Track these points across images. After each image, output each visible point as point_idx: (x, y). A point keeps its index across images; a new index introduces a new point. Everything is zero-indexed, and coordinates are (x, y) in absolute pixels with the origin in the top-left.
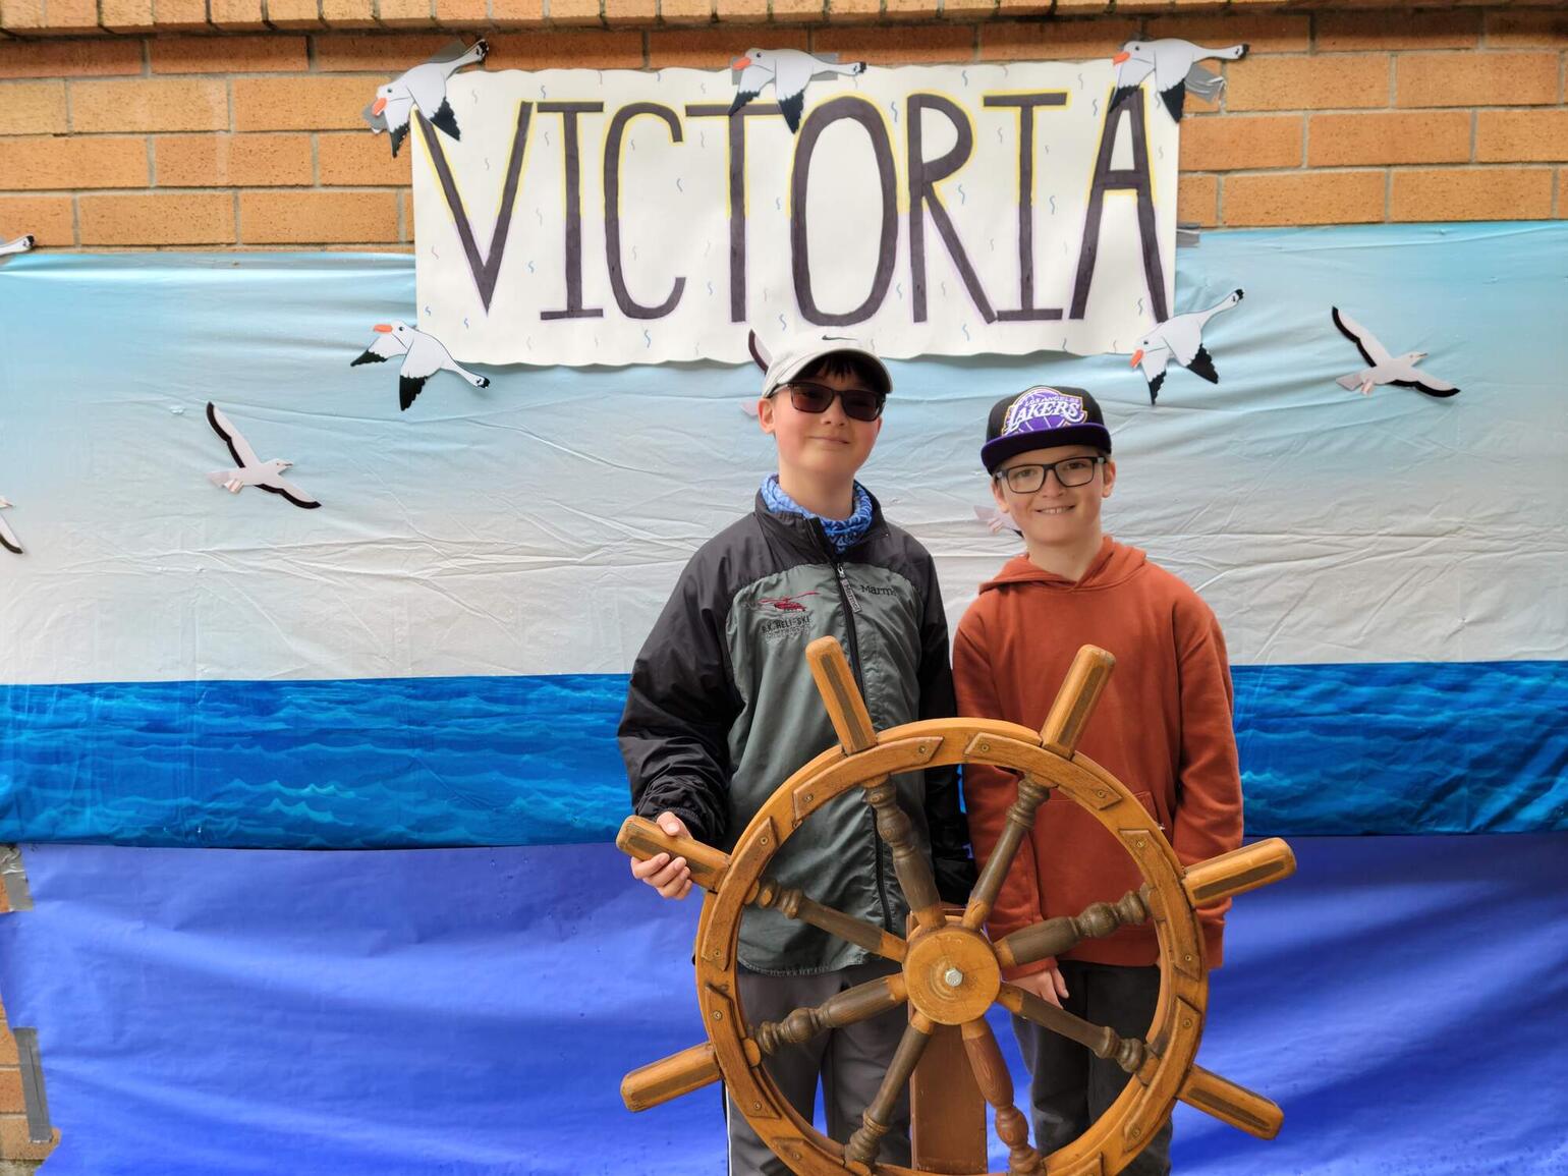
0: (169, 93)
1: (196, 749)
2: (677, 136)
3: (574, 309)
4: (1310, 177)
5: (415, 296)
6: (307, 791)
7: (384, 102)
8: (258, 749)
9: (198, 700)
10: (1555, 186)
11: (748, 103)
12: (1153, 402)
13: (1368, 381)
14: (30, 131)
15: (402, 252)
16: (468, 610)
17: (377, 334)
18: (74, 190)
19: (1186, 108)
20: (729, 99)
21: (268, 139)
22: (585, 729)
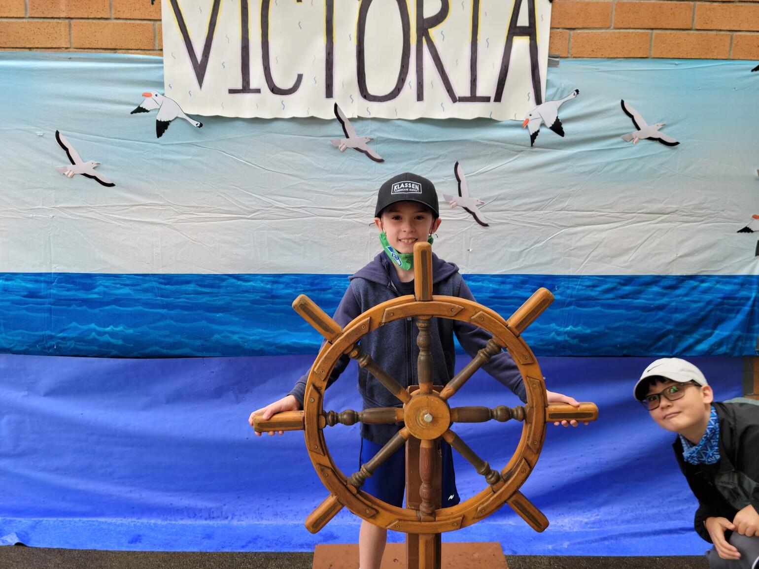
1: (53, 307)
3: (246, 88)
4: (614, 33)
5: (163, 79)
6: (109, 329)
8: (84, 308)
9: (53, 282)
10: (731, 43)
12: (532, 145)
13: (636, 138)
15: (157, 55)
16: (191, 241)
17: (144, 97)
22: (250, 301)
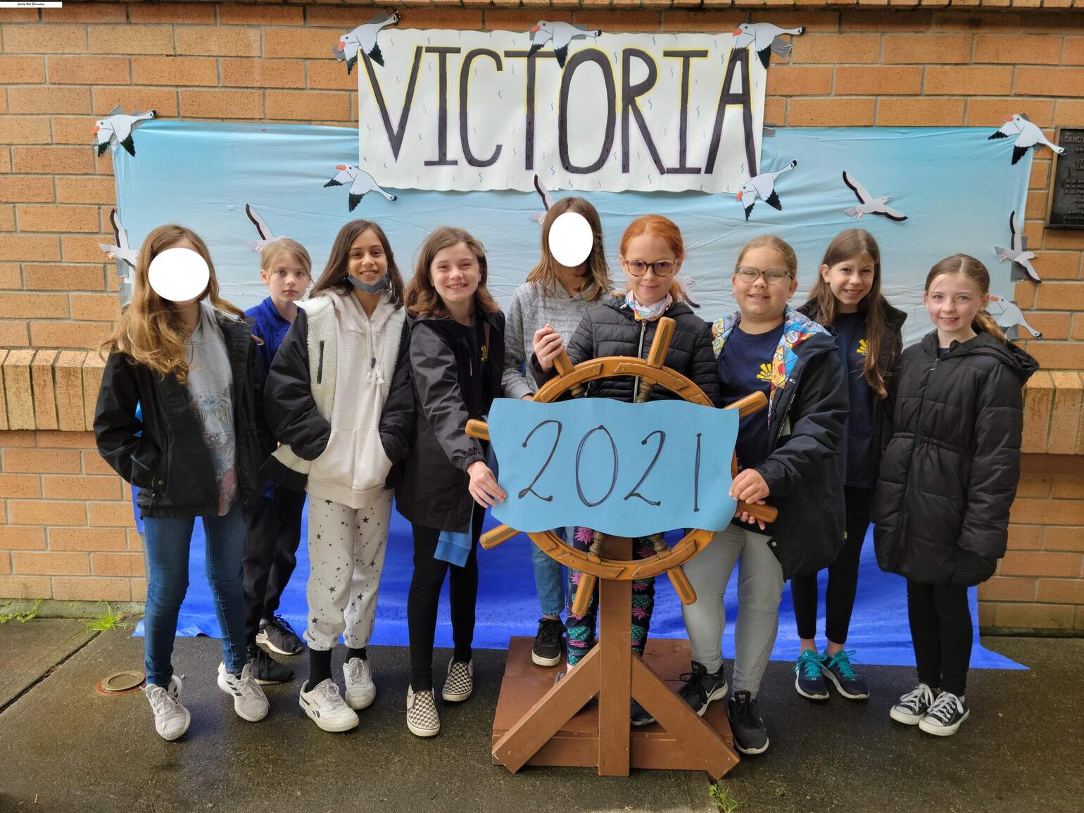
0: (229, 35)
2: (500, 68)
3: (442, 160)
4: (835, 100)
5: (358, 151)
7: (344, 43)
10: (965, 109)
11: (538, 51)
12: (747, 219)
13: (860, 211)
14: (154, 52)
15: (352, 127)
17: (338, 170)
18: (177, 86)
19: (771, 61)
20: (528, 48)
21: (282, 62)
